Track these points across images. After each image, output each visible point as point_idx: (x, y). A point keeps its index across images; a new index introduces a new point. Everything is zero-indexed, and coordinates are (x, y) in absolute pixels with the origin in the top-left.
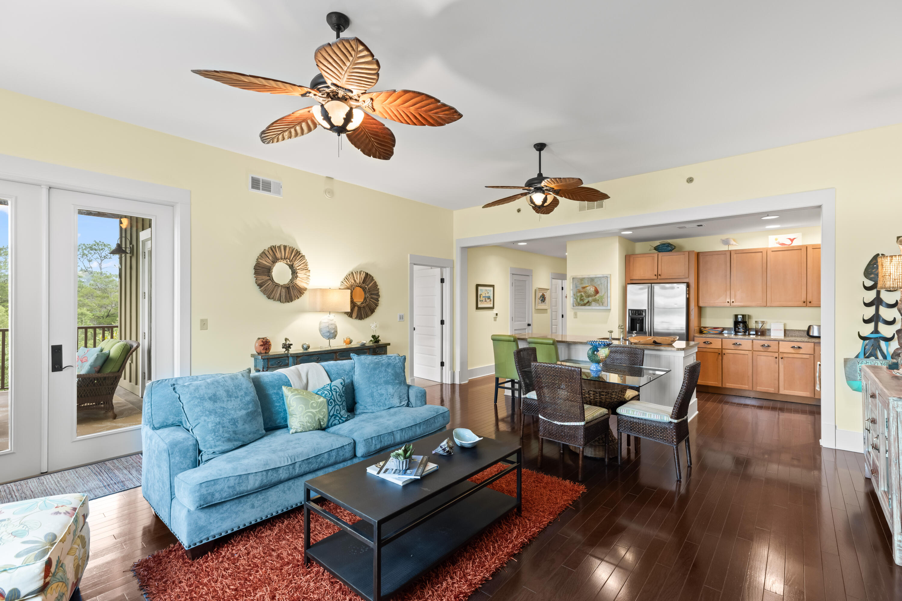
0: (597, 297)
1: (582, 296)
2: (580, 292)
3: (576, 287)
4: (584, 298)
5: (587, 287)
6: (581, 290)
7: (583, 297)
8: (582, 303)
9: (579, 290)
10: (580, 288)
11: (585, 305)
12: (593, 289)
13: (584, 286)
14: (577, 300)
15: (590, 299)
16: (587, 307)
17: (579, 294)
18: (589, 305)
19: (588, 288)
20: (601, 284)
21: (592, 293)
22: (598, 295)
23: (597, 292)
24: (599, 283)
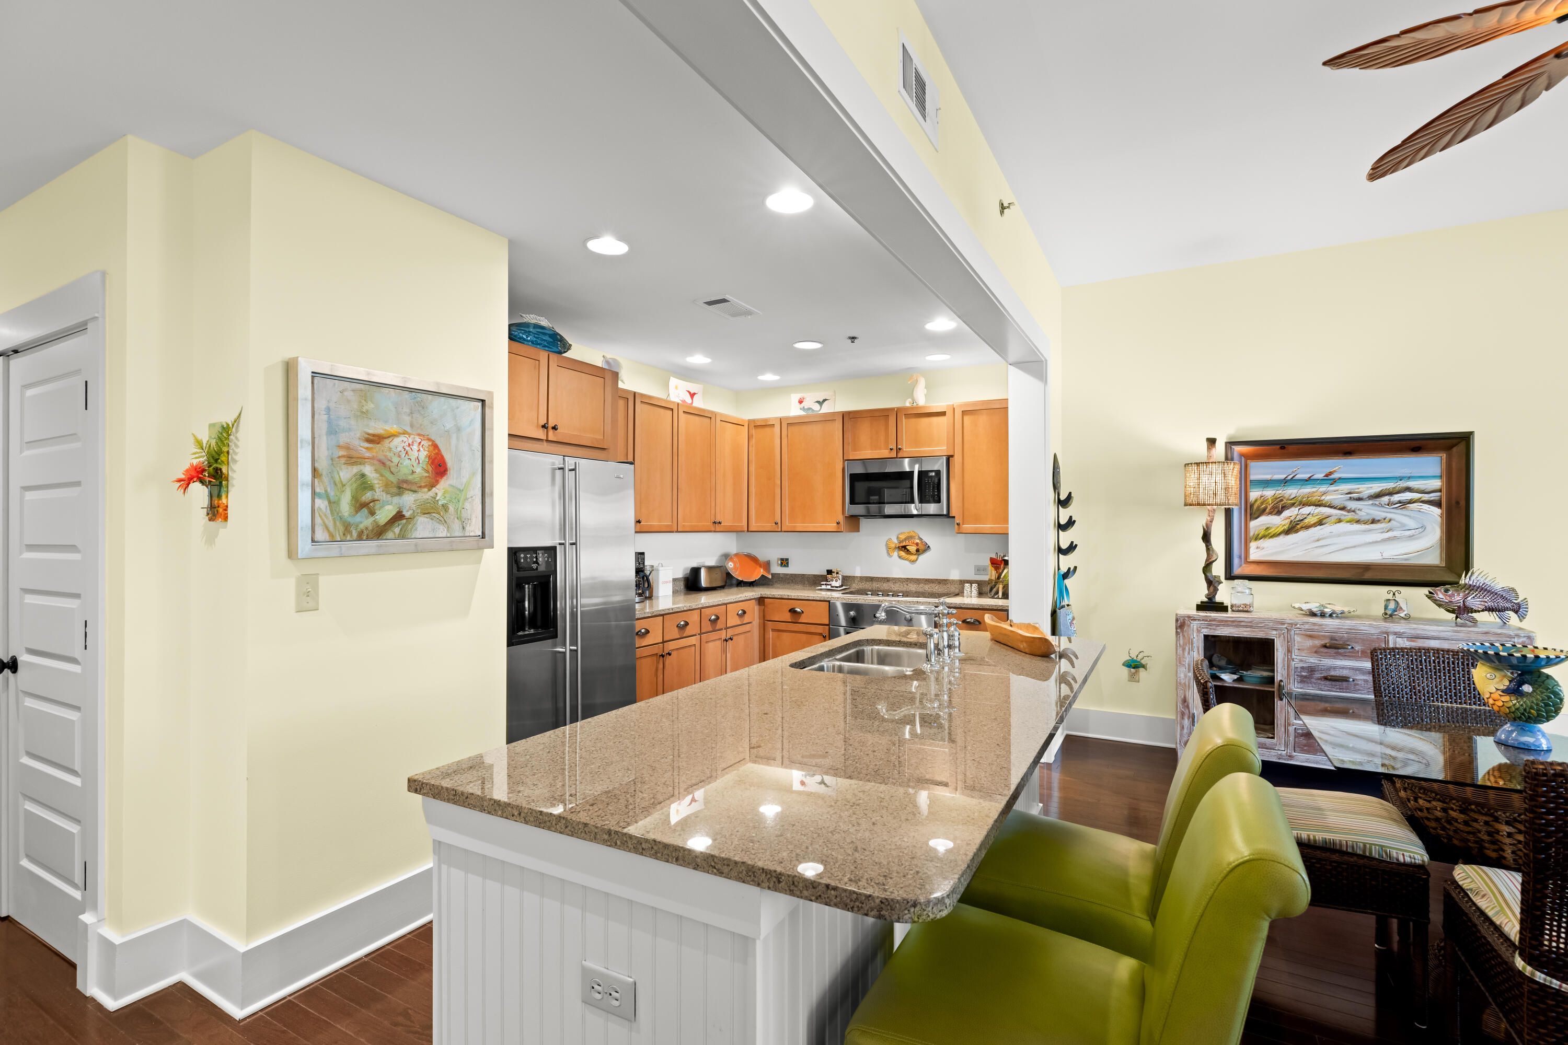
0: (442, 489)
1: (363, 484)
2: (352, 459)
3: (332, 431)
4: (379, 493)
5: (392, 436)
6: (362, 448)
7: (371, 488)
8: (365, 521)
9: (347, 447)
10: (353, 436)
11: (379, 532)
12: (423, 454)
13: (377, 428)
14: (333, 504)
15: (408, 501)
16: (389, 542)
17: (346, 473)
18: (402, 536)
19: (398, 443)
20: (459, 430)
21: (418, 470)
22: (444, 484)
23: (439, 468)
24: (449, 424)
